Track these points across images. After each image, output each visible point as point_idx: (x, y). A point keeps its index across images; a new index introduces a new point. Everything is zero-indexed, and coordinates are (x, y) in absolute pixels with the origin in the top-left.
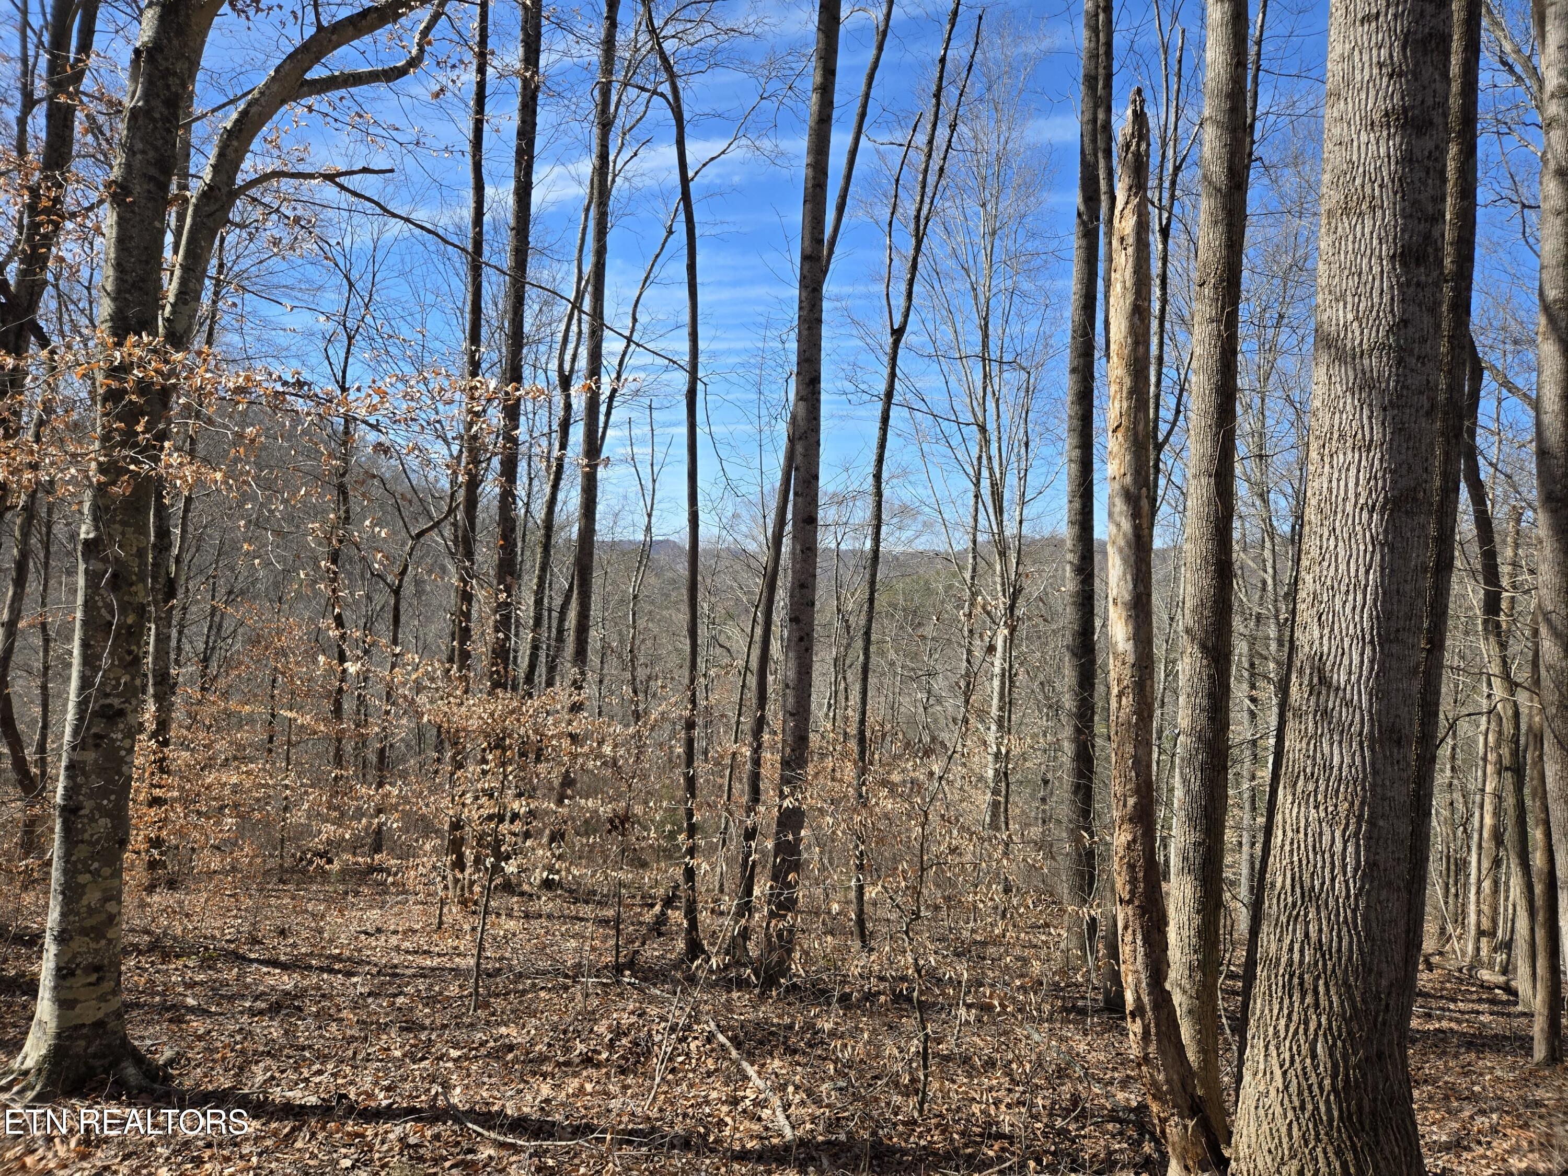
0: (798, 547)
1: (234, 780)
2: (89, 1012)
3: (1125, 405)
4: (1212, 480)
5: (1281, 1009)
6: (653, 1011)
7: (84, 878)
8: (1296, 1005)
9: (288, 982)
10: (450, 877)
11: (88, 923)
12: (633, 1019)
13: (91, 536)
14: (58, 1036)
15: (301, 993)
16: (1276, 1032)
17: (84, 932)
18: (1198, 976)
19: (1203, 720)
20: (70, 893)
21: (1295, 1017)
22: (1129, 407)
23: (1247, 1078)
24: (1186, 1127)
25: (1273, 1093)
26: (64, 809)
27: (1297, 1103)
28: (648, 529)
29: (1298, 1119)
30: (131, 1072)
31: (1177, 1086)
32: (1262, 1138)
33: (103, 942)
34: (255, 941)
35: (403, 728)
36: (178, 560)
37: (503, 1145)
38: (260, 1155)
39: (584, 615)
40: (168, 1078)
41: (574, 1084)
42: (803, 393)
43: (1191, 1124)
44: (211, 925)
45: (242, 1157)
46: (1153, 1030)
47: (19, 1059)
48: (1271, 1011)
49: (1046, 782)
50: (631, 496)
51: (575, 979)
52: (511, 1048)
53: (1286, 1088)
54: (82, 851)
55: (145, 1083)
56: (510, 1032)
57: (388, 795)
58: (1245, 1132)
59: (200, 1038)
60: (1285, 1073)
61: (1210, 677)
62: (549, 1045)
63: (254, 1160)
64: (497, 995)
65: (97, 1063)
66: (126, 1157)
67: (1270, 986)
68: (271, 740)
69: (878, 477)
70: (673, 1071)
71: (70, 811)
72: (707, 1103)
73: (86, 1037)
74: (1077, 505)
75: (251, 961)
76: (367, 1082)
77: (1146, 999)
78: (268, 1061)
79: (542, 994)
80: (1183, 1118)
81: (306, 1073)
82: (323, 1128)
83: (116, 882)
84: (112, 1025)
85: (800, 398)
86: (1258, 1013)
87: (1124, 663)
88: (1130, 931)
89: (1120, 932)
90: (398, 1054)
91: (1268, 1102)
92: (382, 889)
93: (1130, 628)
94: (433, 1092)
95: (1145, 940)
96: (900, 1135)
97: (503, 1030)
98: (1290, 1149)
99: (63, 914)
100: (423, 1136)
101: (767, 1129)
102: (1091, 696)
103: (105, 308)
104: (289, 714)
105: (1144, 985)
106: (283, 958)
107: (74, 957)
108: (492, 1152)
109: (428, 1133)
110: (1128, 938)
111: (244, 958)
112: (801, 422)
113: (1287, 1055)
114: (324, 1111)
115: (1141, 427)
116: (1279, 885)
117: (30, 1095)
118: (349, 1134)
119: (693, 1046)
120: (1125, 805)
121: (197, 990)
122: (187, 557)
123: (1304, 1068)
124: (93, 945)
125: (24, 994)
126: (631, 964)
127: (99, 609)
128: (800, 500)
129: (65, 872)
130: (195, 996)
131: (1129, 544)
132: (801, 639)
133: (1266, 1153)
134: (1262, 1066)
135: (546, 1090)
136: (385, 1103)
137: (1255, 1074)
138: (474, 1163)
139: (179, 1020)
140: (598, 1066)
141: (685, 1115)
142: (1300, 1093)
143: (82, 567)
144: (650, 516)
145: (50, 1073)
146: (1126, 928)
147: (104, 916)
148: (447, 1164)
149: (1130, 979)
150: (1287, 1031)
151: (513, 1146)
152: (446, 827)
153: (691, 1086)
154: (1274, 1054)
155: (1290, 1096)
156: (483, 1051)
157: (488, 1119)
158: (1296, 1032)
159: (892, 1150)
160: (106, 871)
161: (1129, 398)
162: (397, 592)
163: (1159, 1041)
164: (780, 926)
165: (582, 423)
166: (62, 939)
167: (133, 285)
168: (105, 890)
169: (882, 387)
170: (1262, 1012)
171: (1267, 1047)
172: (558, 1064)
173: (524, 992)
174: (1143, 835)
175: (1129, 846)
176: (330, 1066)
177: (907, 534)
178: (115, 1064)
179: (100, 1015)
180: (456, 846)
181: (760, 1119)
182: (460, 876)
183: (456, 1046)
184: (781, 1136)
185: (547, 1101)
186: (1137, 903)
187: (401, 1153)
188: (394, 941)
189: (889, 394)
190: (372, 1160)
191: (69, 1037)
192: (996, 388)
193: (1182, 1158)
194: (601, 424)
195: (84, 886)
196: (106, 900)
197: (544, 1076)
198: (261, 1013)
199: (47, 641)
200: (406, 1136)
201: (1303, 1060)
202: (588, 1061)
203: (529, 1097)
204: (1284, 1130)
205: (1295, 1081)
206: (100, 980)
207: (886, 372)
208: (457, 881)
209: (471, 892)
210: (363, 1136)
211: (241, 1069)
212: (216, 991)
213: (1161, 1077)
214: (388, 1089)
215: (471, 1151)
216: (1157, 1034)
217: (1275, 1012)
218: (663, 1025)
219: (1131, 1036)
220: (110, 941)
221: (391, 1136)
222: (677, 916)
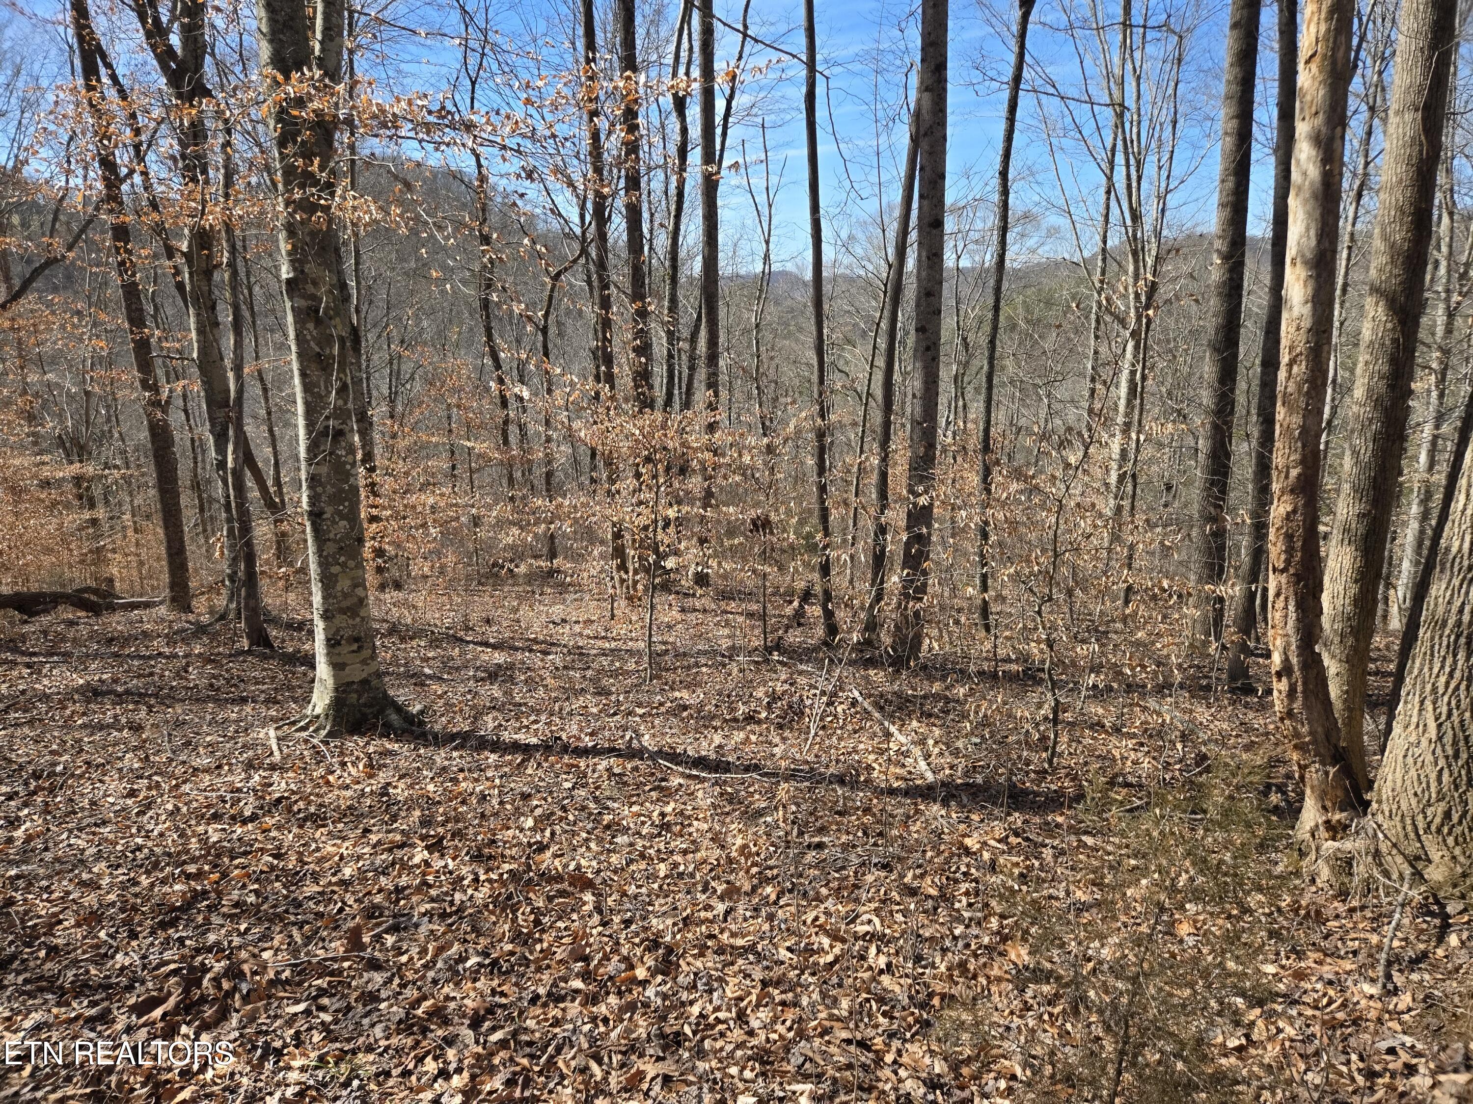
0: (924, 254)
1: (431, 501)
2: (356, 673)
3: (1323, 28)
4: (1419, 115)
5: (1442, 667)
6: (802, 680)
7: (335, 569)
8: (1460, 663)
9: (499, 658)
10: (617, 577)
11: (345, 604)
12: (786, 687)
13: (291, 275)
14: (336, 690)
15: (511, 667)
16: (1434, 689)
17: (343, 611)
18: (1350, 641)
19: (1381, 387)
20: (328, 581)
21: (1458, 674)
22: (1328, 30)
23: (1397, 729)
24: (1327, 773)
25: (1424, 743)
26: (311, 514)
27: (1450, 751)
28: (767, 257)
29: (1449, 766)
30: (394, 717)
31: (1321, 737)
32: (1408, 783)
33: (358, 620)
34: (468, 629)
35: (562, 453)
36: (358, 311)
37: (690, 777)
38: (501, 777)
39: (713, 342)
40: (422, 723)
41: (741, 735)
42: (930, 82)
43: (1332, 771)
44: (432, 616)
45: (487, 779)
46: (1300, 689)
47: (310, 707)
48: (1431, 669)
49: (1169, 488)
50: (749, 222)
51: (731, 658)
52: (685, 708)
53: (1440, 738)
54: (331, 548)
55: (405, 726)
56: (684, 695)
57: (561, 505)
58: (1390, 777)
59: (440, 697)
60: (1440, 726)
61: (1395, 341)
62: (717, 706)
63: (497, 781)
64: (667, 670)
65: (368, 711)
66: (401, 777)
67: (1432, 647)
68: (454, 467)
69: (1004, 174)
70: (824, 728)
71: (315, 515)
72: (857, 752)
73: (356, 691)
74: (1230, 185)
75: (468, 642)
76: (574, 729)
77: (1294, 660)
78: (495, 713)
79: (704, 669)
80: (1324, 765)
81: (525, 722)
82: (546, 760)
83: (360, 572)
84: (374, 682)
85: (924, 88)
86: (1416, 672)
87: (1298, 329)
88: (1282, 598)
89: (1271, 598)
90: (595, 710)
91: (1418, 752)
92: (563, 588)
93: (1310, 290)
94: (628, 738)
95: (1299, 606)
96: (1032, 781)
97: (677, 694)
98: (1438, 793)
99: (324, 598)
100: (624, 768)
101: (910, 773)
102: (1232, 390)
103: (265, 51)
104: (469, 444)
105: (1293, 647)
106: (492, 641)
107: (338, 630)
108: (682, 781)
109: (629, 766)
110: (1280, 604)
111: (461, 640)
112: (926, 115)
113: (1445, 709)
114: (546, 748)
115: (1340, 54)
116: (1454, 550)
117: (323, 733)
118: (567, 765)
119: (839, 709)
120: (1287, 477)
121: (431, 662)
122: (364, 308)
123: (1462, 721)
124: (350, 622)
125: (302, 665)
126: (778, 646)
127: (308, 342)
128: (925, 202)
129: (320, 564)
130: (430, 667)
131: (1315, 196)
132: (928, 349)
133: (1411, 796)
134: (1414, 720)
135: (717, 739)
136: (590, 744)
137: (1406, 727)
138: (668, 788)
139: (423, 685)
140: (759, 722)
141: (838, 761)
142: (1455, 743)
143: (288, 305)
144: (767, 242)
145: (335, 718)
146: (1278, 595)
147: (356, 600)
148: (647, 788)
149: (1278, 642)
150: (1447, 687)
151: (697, 777)
152: (609, 536)
153: (840, 739)
154: (1430, 708)
155: (1443, 746)
156: (663, 709)
157: (674, 757)
158: (1457, 688)
159: (1026, 792)
160: (351, 563)
161: (1329, 18)
162: (545, 331)
163: (1306, 698)
164: (918, 606)
165: (699, 148)
166: (326, 616)
167: (284, 25)
168: (353, 579)
169: (1008, 73)
170: (1421, 670)
171: (1422, 703)
172: (726, 721)
173: (689, 668)
174: (1305, 506)
175: (1288, 517)
176: (543, 718)
177: (1031, 242)
178: (381, 711)
179: (364, 675)
180: (619, 552)
181: (904, 766)
182: (625, 577)
183: (640, 705)
184: (922, 777)
185: (720, 746)
186: (1292, 571)
187: (609, 779)
188: (577, 628)
189: (1017, 79)
190: (587, 784)
191: (344, 691)
192: (1138, 64)
193: (1322, 797)
194: (718, 147)
195: (336, 575)
196: (355, 586)
197: (716, 729)
198: (482, 679)
199: (265, 390)
200: (611, 768)
201: (1462, 713)
202: (750, 718)
203: (705, 744)
204: (1433, 776)
205: (1450, 733)
206: (360, 648)
207: (1012, 59)
208: (622, 581)
209: (635, 590)
210: (578, 767)
211: (475, 718)
212: (446, 664)
213: (1305, 730)
214: (592, 734)
215: (663, 780)
216: (1304, 692)
217: (1436, 670)
218: (813, 691)
219: (1275, 693)
220: (363, 619)
221: (599, 767)
222: (814, 611)
